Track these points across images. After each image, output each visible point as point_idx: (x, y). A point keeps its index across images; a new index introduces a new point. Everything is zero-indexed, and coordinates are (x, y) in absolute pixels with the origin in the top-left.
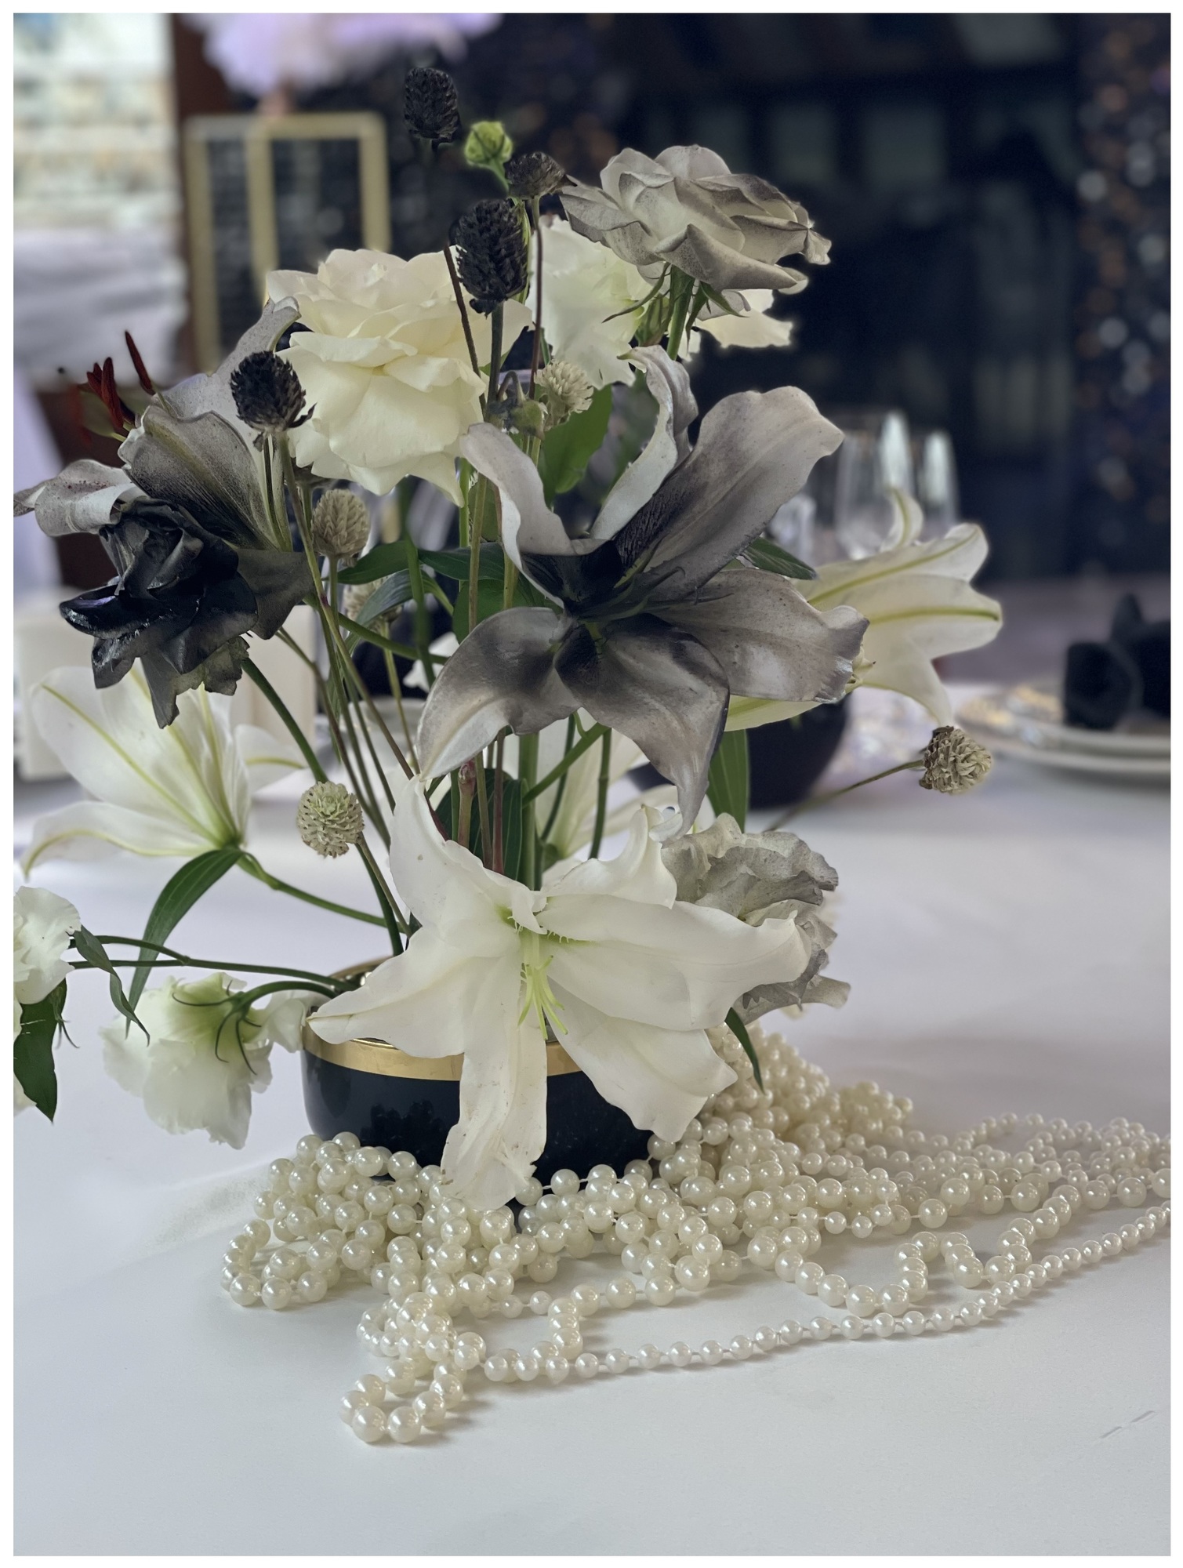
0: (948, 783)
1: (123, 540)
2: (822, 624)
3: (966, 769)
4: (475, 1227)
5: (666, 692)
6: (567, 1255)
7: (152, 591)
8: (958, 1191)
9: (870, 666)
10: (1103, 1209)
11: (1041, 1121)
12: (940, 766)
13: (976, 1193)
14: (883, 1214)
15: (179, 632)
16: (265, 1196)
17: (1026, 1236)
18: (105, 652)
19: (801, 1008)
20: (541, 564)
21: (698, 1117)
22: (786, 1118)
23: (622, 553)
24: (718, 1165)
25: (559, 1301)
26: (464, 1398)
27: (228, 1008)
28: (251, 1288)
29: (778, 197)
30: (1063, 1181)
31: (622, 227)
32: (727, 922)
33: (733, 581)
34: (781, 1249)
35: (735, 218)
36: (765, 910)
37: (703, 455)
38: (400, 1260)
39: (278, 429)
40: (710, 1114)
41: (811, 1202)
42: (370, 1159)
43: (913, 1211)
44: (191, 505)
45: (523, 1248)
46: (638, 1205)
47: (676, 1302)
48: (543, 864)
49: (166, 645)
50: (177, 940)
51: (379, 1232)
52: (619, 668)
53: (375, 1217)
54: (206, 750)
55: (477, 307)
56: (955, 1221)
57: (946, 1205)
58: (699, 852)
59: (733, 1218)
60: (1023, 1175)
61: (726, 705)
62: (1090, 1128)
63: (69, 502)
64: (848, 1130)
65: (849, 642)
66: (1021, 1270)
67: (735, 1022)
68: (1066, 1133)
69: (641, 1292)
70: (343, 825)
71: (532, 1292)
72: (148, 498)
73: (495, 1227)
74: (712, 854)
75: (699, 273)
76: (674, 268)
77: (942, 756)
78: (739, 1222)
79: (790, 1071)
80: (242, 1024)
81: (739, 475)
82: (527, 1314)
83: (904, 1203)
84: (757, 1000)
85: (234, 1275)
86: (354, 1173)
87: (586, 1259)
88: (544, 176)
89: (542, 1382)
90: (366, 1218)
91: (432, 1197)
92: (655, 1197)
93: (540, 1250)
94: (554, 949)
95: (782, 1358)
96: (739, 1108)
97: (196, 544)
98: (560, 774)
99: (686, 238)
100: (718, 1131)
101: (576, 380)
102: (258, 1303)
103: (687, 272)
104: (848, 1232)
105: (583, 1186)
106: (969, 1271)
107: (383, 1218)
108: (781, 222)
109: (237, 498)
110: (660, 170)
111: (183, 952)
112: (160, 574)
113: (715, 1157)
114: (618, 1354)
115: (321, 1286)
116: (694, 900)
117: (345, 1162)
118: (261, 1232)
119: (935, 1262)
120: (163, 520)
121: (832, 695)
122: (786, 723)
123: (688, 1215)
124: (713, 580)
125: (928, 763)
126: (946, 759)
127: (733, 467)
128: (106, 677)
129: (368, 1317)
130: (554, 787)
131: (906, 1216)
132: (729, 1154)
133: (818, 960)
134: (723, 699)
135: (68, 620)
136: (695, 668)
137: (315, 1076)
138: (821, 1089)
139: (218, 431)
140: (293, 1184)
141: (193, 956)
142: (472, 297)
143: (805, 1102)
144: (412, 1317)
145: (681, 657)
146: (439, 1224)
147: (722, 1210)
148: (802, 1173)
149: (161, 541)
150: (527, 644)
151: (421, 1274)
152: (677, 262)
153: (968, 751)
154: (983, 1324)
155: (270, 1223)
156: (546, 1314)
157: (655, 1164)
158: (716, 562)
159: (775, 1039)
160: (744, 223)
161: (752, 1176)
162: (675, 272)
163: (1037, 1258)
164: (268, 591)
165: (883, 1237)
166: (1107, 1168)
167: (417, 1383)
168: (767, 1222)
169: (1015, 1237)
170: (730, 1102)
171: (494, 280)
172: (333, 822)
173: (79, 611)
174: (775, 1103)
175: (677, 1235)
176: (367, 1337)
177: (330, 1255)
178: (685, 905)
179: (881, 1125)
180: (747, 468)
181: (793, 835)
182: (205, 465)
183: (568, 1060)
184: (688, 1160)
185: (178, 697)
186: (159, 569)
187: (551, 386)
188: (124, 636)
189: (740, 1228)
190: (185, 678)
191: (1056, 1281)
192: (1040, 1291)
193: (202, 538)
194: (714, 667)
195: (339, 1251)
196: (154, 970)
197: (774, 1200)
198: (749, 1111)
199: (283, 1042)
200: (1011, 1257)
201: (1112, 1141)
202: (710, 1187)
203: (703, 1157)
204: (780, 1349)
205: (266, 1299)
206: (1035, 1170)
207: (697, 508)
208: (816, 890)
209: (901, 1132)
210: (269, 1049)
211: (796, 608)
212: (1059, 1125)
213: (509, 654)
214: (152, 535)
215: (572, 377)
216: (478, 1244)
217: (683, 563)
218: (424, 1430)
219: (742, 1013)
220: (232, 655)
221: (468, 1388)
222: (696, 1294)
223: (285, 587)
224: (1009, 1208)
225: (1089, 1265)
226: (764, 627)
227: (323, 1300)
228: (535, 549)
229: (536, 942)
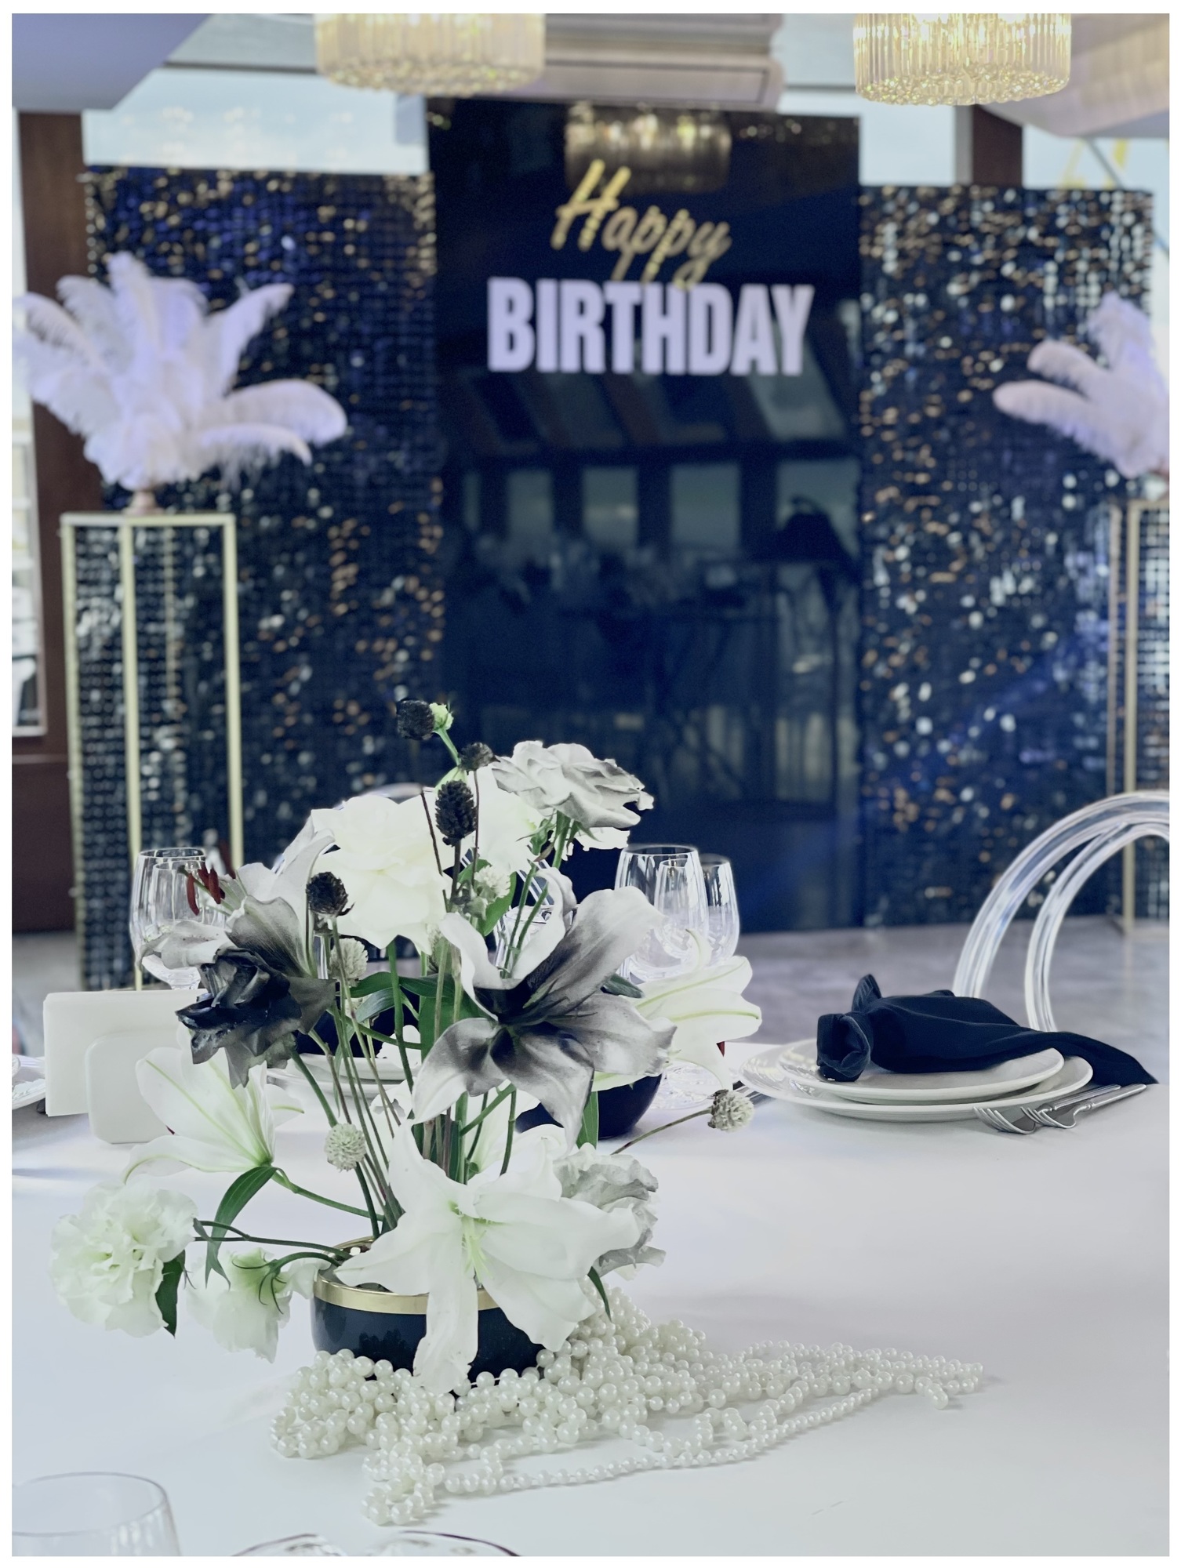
0: (725, 1125)
1: (217, 973)
2: (649, 1029)
3: (736, 1116)
4: (432, 1407)
5: (556, 1070)
6: (488, 1426)
7: (237, 1005)
8: (732, 1385)
9: (677, 1052)
10: (823, 1397)
11: (788, 1345)
12: (721, 1114)
13: (744, 1387)
14: (686, 1399)
15: (254, 1031)
16: (292, 1391)
17: (774, 1410)
18: (200, 1040)
19: (635, 1266)
20: (483, 994)
21: (567, 1339)
22: (624, 1343)
23: (530, 985)
24: (581, 1371)
25: (486, 1448)
26: (434, 1503)
27: (267, 1270)
28: (291, 1446)
29: (621, 774)
30: (799, 1379)
31: (530, 790)
32: (593, 1210)
33: (595, 1002)
34: (623, 1419)
35: (598, 787)
36: (613, 1204)
37: (578, 927)
38: (385, 1426)
39: (334, 916)
40: (574, 1338)
41: (642, 1390)
42: (364, 1364)
43: (705, 1397)
44: (262, 952)
45: (462, 1419)
46: (532, 1393)
47: (557, 1451)
48: (468, 1176)
49: (246, 1038)
50: (241, 1222)
51: (370, 1412)
52: (528, 1056)
53: (367, 1401)
54: (250, 1102)
55: (447, 842)
56: (732, 1402)
57: (726, 1393)
58: (573, 1167)
59: (592, 1402)
60: (774, 1375)
61: (592, 1077)
62: (818, 1349)
63: (185, 949)
64: (663, 1350)
65: (665, 1041)
66: (770, 1428)
67: (594, 1275)
68: (803, 1352)
69: (536, 1444)
70: (355, 1150)
71: (468, 1446)
72: (236, 947)
73: (445, 1406)
74: (579, 1167)
75: (575, 817)
76: (558, 812)
77: (721, 1108)
78: (595, 1405)
79: (626, 1313)
80: (275, 1281)
81: (600, 939)
82: (466, 1458)
83: (699, 1392)
84: (607, 1261)
85: (279, 1438)
86: (353, 1373)
87: (501, 1428)
88: (482, 758)
89: (479, 1493)
90: (362, 1402)
91: (403, 1387)
92: (543, 1388)
93: (473, 1421)
94: (483, 1228)
95: (624, 1479)
96: (593, 1335)
97: (266, 976)
98: (479, 1122)
99: (568, 799)
100: (580, 1349)
101: (500, 878)
102: (296, 1455)
103: (568, 816)
104: (664, 1410)
105: (497, 1383)
106: (738, 1430)
107: (372, 1402)
108: (624, 789)
109: (289, 946)
110: (552, 758)
111: (245, 1233)
112: (243, 994)
113: (579, 1364)
114: (526, 1476)
115: (335, 1444)
116: (570, 1197)
117: (348, 1367)
118: (291, 1416)
119: (718, 1427)
120: (244, 961)
121: (655, 1071)
122: (627, 1086)
123: (564, 1398)
124: (586, 1001)
125: (713, 1113)
126: (724, 1109)
127: (596, 935)
128: (199, 1057)
129: (368, 1460)
130: (475, 1129)
131: (701, 1401)
132: (588, 1363)
133: (645, 1236)
134: (591, 1074)
135: (184, 1023)
136: (573, 1055)
137: (321, 1315)
138: (646, 1326)
139: (282, 909)
140: (312, 1383)
141: (252, 1235)
142: (444, 836)
143: (635, 1332)
144: (400, 1455)
145: (565, 1048)
146: (409, 1406)
147: (586, 1395)
148: (634, 1373)
149: (243, 974)
150: (473, 1040)
151: (399, 1435)
152: (562, 810)
153: (737, 1105)
154: (746, 1459)
155: (296, 1409)
156: (479, 1458)
157: (541, 1370)
158: (585, 993)
159: (617, 1290)
160: (601, 788)
161: (604, 1376)
162: (559, 814)
163: (780, 1422)
164: (307, 1004)
165: (685, 1412)
166: (827, 1371)
167: (404, 1495)
168: (613, 1403)
169: (767, 1411)
170: (589, 1331)
171: (458, 827)
172: (349, 1148)
173: (191, 1017)
174: (616, 1333)
175: (558, 1412)
176: (370, 1470)
177: (342, 1424)
178: (565, 1199)
179: (685, 1348)
180: (604, 935)
181: (631, 1157)
182: (273, 929)
183: (489, 1298)
184: (563, 1366)
185: (250, 1070)
186: (241, 992)
187: (485, 883)
188: (220, 1032)
189: (596, 1408)
190: (254, 1059)
191: (791, 1436)
192: (781, 1441)
193: (269, 972)
194: (584, 1054)
195: (346, 1421)
196: (223, 1243)
197: (618, 1389)
198: (600, 1337)
199: (301, 1292)
200: (764, 1421)
201: (831, 1355)
202: (578, 1383)
203: (572, 1365)
204: (623, 1474)
205: (301, 1452)
206: (782, 1372)
207: (574, 958)
208: (645, 1190)
209: (698, 1353)
210: (290, 1297)
211: (633, 1018)
212: (799, 1347)
213: (463, 1047)
214: (239, 971)
215: (498, 878)
216: (435, 1418)
217: (567, 992)
218: (412, 1519)
219: (598, 1269)
220: (284, 1044)
221: (436, 1498)
222: (570, 1446)
223: (317, 1001)
224: (764, 1396)
225: (813, 1427)
226: (613, 1030)
227: (336, 1453)
228: (481, 986)
229: (472, 1223)
